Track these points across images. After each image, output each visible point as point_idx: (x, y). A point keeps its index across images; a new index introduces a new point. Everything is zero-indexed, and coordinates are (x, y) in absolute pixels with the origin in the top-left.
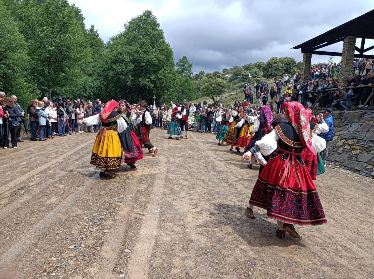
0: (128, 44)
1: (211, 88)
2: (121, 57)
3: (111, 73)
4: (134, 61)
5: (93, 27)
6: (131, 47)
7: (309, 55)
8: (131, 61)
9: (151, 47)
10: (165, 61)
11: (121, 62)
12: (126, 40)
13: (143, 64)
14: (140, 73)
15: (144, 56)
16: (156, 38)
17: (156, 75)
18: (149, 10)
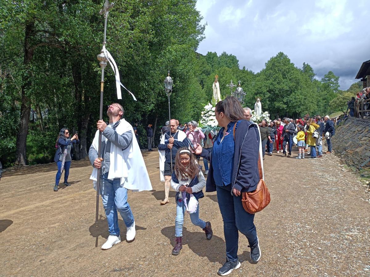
0: (266, 79)
1: (337, 102)
2: (260, 90)
4: (269, 91)
5: (244, 68)
6: (268, 82)
7: (365, 83)
8: (268, 91)
9: (282, 79)
10: (295, 87)
11: (261, 93)
12: (265, 77)
13: (277, 92)
14: (275, 98)
15: (277, 86)
16: (286, 71)
17: (288, 98)
18: (282, 52)
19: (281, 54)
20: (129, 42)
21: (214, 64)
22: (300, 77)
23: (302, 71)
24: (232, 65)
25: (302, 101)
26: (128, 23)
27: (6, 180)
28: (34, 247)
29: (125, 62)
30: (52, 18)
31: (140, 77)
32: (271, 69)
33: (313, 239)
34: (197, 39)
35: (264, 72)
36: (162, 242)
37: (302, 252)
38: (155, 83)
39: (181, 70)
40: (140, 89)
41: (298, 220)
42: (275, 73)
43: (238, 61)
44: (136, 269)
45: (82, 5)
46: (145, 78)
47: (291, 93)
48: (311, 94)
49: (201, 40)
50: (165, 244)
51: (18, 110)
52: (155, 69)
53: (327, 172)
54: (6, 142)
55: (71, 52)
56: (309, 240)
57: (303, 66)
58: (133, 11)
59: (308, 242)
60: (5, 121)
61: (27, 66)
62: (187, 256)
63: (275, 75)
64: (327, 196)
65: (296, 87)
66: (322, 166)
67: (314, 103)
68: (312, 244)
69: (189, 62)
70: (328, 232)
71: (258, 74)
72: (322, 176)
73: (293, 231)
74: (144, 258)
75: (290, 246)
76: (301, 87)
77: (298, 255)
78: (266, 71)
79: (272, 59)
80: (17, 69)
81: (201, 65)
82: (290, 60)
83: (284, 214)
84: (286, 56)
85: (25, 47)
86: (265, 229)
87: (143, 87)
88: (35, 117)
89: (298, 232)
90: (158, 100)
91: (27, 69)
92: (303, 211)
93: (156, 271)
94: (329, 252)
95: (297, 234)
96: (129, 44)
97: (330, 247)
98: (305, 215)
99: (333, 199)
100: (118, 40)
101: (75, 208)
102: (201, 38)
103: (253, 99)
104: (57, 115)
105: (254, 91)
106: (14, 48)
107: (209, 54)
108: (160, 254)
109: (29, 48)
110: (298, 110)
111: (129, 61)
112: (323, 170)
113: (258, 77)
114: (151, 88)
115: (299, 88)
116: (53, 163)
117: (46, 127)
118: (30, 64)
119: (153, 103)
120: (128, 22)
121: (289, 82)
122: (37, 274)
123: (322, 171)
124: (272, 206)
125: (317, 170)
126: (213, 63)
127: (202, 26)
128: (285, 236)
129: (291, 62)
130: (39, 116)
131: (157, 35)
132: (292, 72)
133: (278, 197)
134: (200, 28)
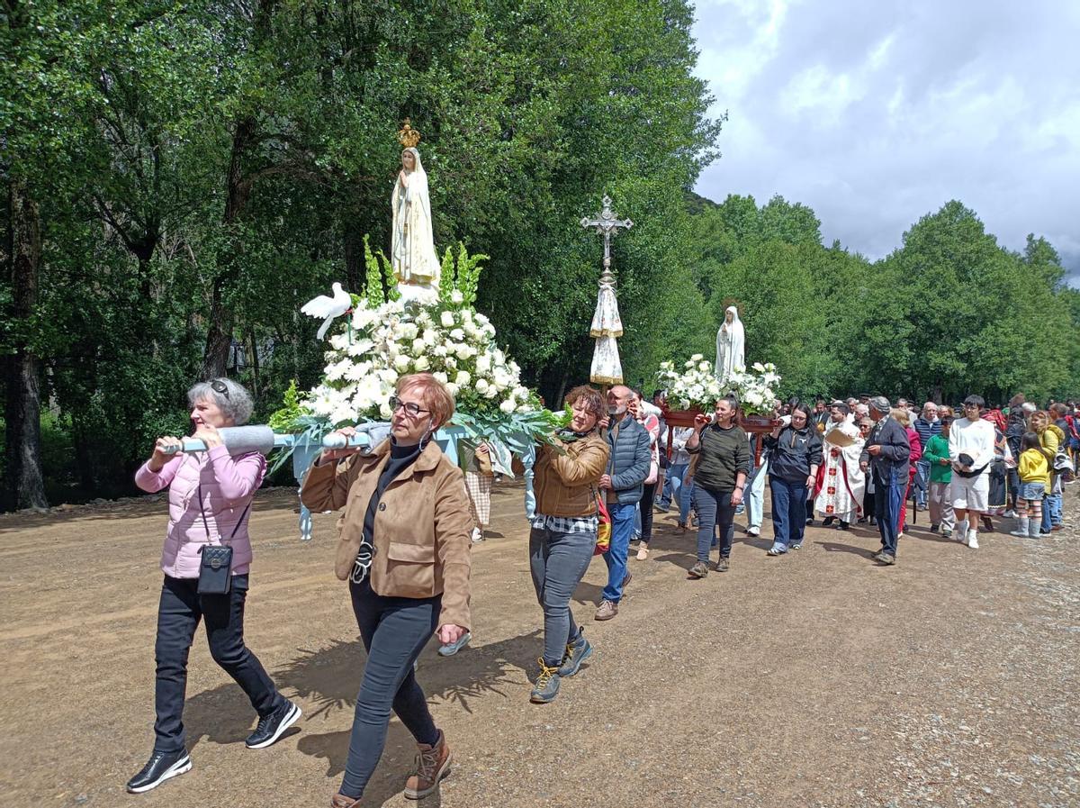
0: (905, 281)
2: (883, 313)
3: (863, 348)
4: (913, 318)
5: (837, 244)
6: (909, 288)
8: (907, 317)
9: (956, 282)
10: (995, 307)
11: (885, 322)
12: (900, 273)
13: (936, 321)
14: (932, 340)
15: (939, 303)
16: (970, 260)
17: (973, 341)
18: (956, 200)
19: (955, 207)
20: (497, 172)
21: (744, 230)
22: (1014, 277)
23: (1024, 259)
24: (801, 235)
25: (1019, 354)
26: (496, 122)
27: (159, 524)
28: (218, 697)
29: (483, 224)
30: (303, 107)
31: (524, 266)
32: (922, 250)
33: (972, 762)
34: (694, 159)
35: (898, 259)
36: (539, 722)
37: (931, 794)
38: (563, 282)
39: (641, 246)
40: (522, 298)
41: (940, 706)
42: (933, 263)
43: (820, 223)
44: (465, 779)
45: (380, 73)
46: (537, 267)
47: (983, 324)
48: (1052, 330)
49: (707, 164)
50: (548, 727)
51: (199, 338)
52: (566, 245)
53: (1066, 578)
54: (166, 426)
55: (343, 194)
56: (960, 765)
57: (1026, 244)
58: (513, 87)
59: (957, 769)
60: (164, 368)
61: (232, 226)
62: (604, 765)
63: (932, 271)
64: (1049, 649)
65: (1001, 310)
66: (1057, 557)
67: (1059, 361)
68: (968, 777)
69: (665, 225)
70: (1025, 750)
71: (880, 263)
72: (1049, 586)
73: (917, 734)
74: (488, 756)
75: (897, 773)
76: (1016, 309)
77: (918, 800)
78: (904, 257)
79: (926, 221)
80: (204, 229)
81: (704, 233)
82: (982, 224)
83: (902, 686)
84: (971, 214)
85: (231, 178)
86: (834, 721)
87: (530, 292)
88: (240, 361)
89: (931, 737)
90: (569, 331)
91: (231, 234)
92: (960, 682)
93: (517, 790)
94: (1012, 803)
95: (929, 743)
96: (498, 177)
97: (1020, 790)
98: (965, 694)
99: (1065, 657)
100: (469, 166)
101: (325, 612)
102: (707, 156)
103: (859, 339)
104: (296, 359)
105: (865, 315)
106: (200, 174)
107: (733, 201)
108: (530, 751)
109: (241, 181)
110: (1004, 380)
111: (495, 223)
112: (1055, 569)
113: (878, 273)
114: (552, 297)
115: (1011, 310)
116: (277, 488)
117: (266, 388)
118: (238, 222)
119: (556, 340)
120: (499, 118)
121: (978, 292)
122: (221, 763)
123: (1050, 573)
124: (869, 660)
125: (1036, 569)
126: (743, 226)
127: (713, 124)
128: (892, 745)
129: (986, 232)
130: (249, 359)
131: (577, 150)
132: (989, 261)
133: (892, 636)
134: (706, 128)
